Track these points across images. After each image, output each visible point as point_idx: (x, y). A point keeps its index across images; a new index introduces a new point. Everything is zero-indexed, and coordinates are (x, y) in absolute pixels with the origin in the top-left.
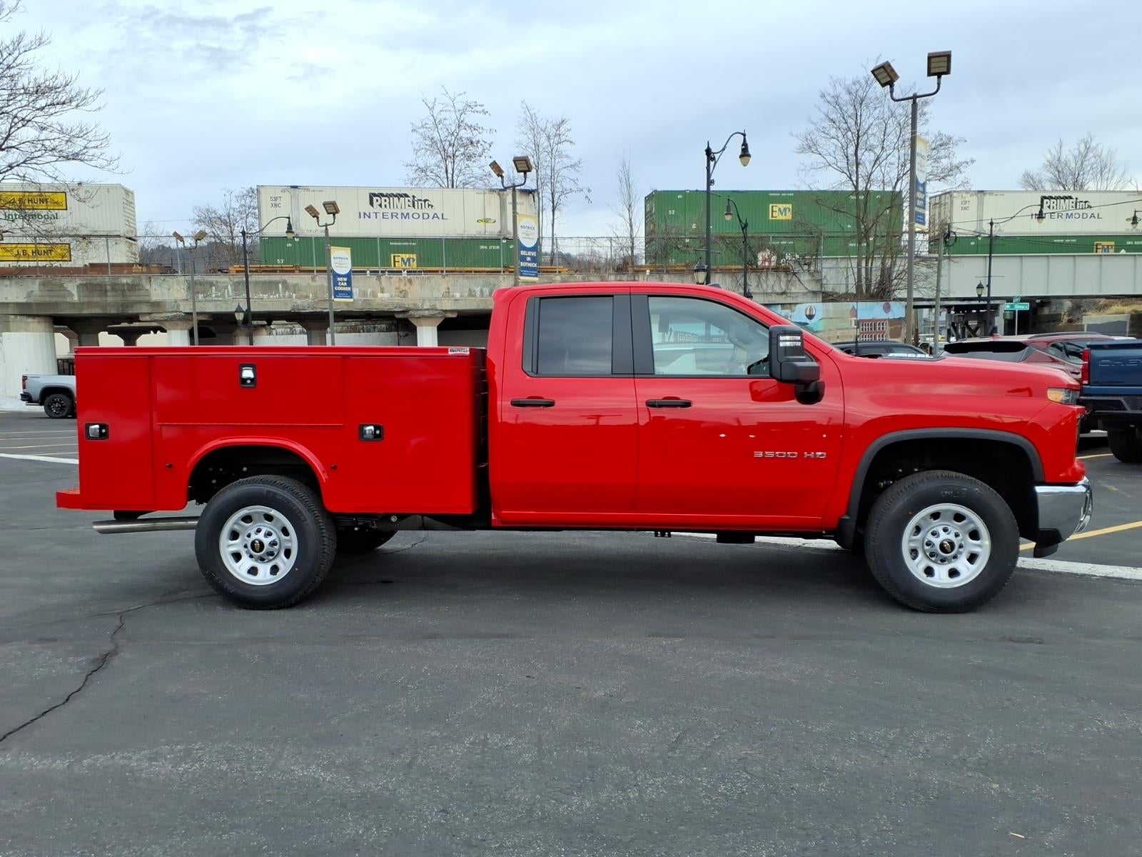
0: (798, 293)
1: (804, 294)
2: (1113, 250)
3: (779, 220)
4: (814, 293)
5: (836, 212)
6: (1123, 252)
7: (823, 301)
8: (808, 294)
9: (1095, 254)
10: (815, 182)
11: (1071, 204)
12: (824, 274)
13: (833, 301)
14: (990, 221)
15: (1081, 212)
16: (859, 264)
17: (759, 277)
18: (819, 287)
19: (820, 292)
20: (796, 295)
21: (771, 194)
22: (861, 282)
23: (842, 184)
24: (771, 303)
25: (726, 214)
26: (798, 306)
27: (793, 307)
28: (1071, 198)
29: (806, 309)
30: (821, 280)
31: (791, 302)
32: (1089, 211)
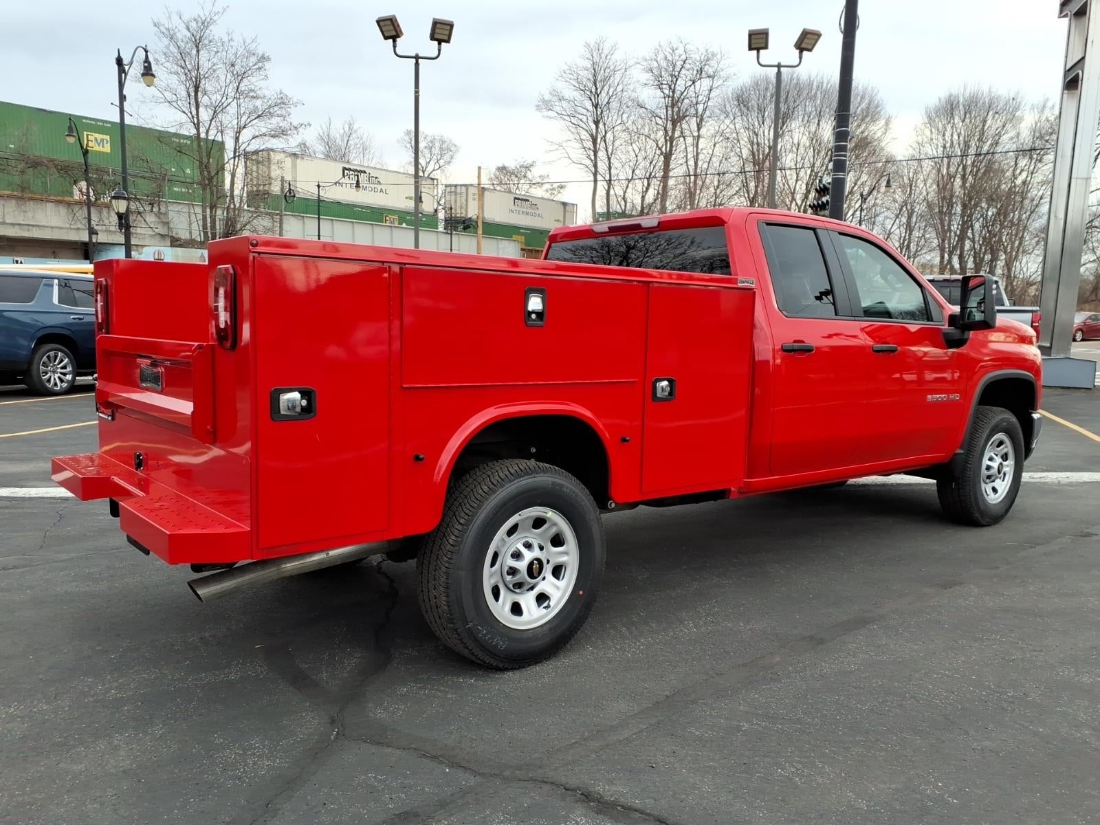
0: (145, 234)
1: (151, 236)
2: (397, 222)
3: (96, 151)
4: (162, 236)
5: (179, 154)
6: (404, 225)
7: (172, 246)
8: (157, 236)
9: (384, 224)
10: (153, 117)
11: (365, 178)
12: (170, 216)
13: (181, 246)
14: (317, 184)
15: (373, 186)
16: (204, 211)
17: (100, 213)
18: (166, 230)
19: (168, 235)
20: (143, 236)
21: (84, 121)
22: (207, 229)
23: (181, 125)
24: (115, 242)
25: (67, 135)
26: (145, 249)
27: (140, 248)
28: (365, 172)
29: (154, 254)
30: (168, 223)
31: (139, 244)
32: (379, 187)
